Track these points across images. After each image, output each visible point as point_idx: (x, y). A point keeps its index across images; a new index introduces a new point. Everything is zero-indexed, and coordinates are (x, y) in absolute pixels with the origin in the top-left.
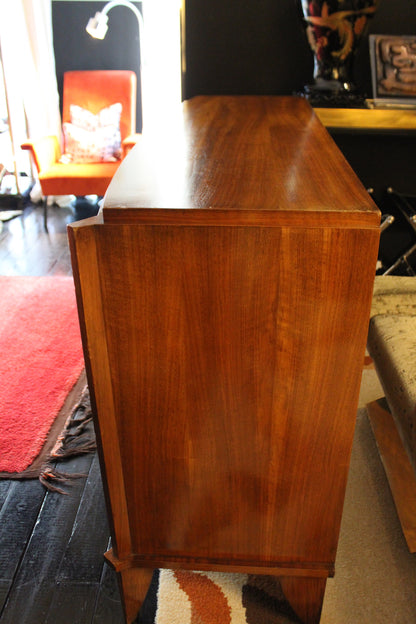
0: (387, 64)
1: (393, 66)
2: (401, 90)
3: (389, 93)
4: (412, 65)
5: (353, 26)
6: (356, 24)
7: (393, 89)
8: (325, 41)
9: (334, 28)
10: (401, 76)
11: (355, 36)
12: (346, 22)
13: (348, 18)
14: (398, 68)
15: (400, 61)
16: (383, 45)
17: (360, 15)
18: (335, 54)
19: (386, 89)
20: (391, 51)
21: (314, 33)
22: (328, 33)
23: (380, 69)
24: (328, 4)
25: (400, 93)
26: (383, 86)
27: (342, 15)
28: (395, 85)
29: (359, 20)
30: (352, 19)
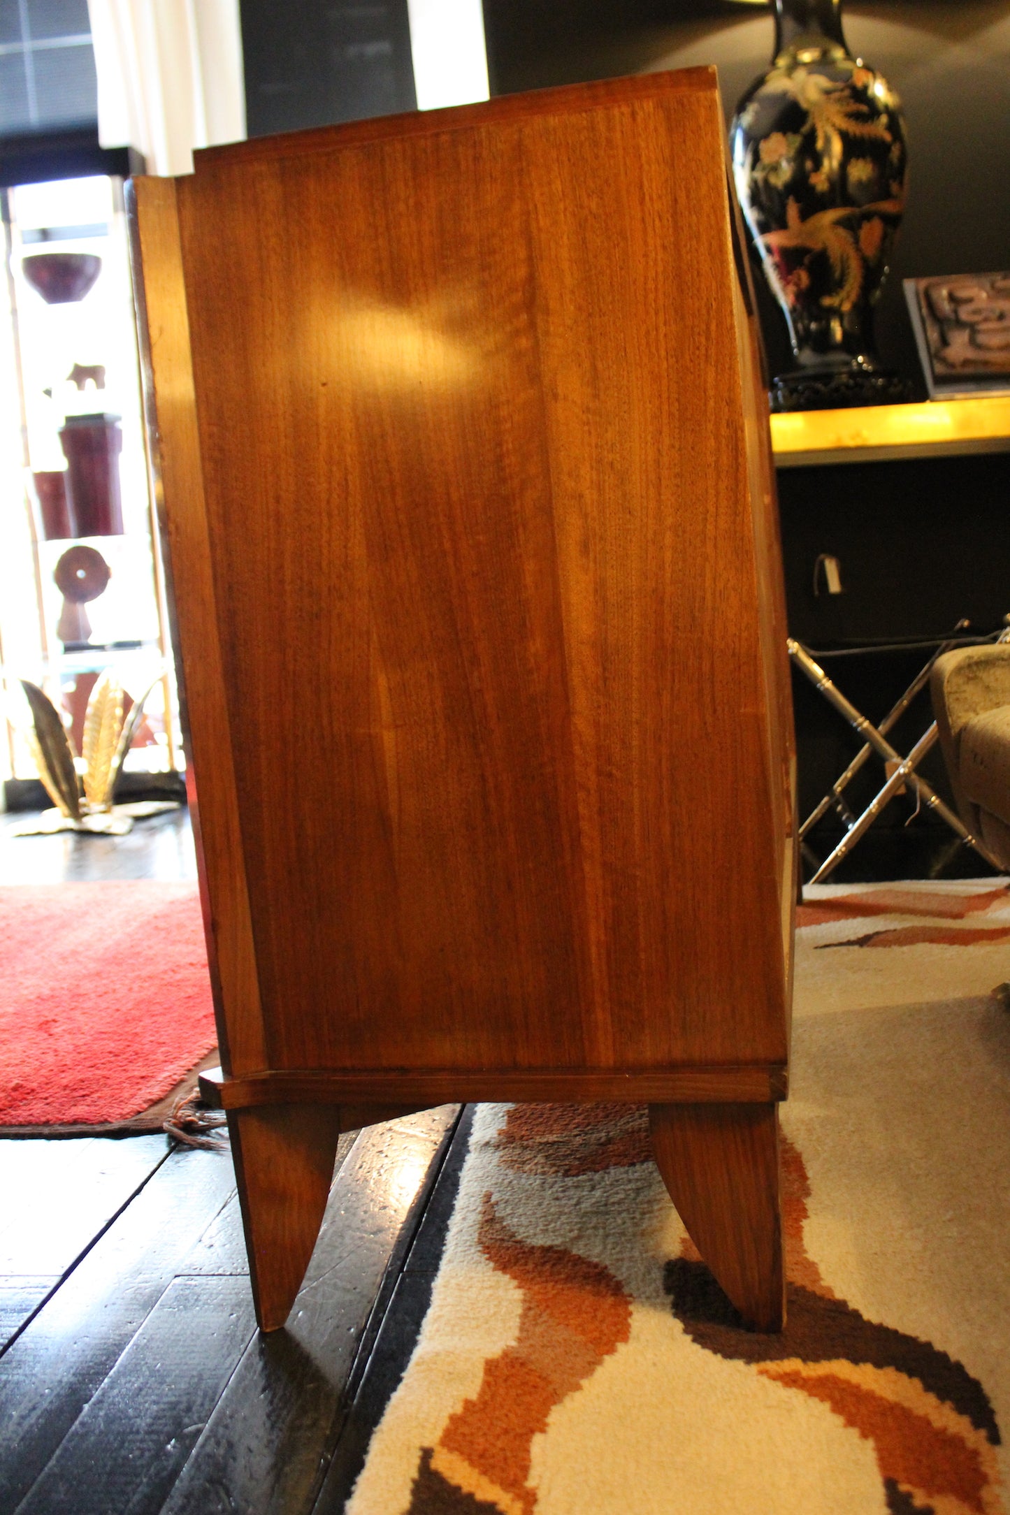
0: (945, 324)
1: (960, 324)
2: (986, 363)
3: (959, 371)
4: (1001, 317)
5: (857, 241)
6: (863, 233)
7: (966, 362)
8: (804, 278)
9: (818, 247)
10: (981, 339)
11: (864, 261)
12: (842, 232)
13: (844, 223)
14: (972, 328)
15: (977, 312)
16: (934, 295)
17: (867, 217)
18: (827, 301)
19: (952, 366)
20: (952, 298)
21: (777, 266)
22: (806, 260)
23: (934, 335)
24: (798, 200)
25: (981, 370)
26: (943, 360)
27: (830, 216)
28: (970, 354)
29: (866, 227)
30: (851, 225)
